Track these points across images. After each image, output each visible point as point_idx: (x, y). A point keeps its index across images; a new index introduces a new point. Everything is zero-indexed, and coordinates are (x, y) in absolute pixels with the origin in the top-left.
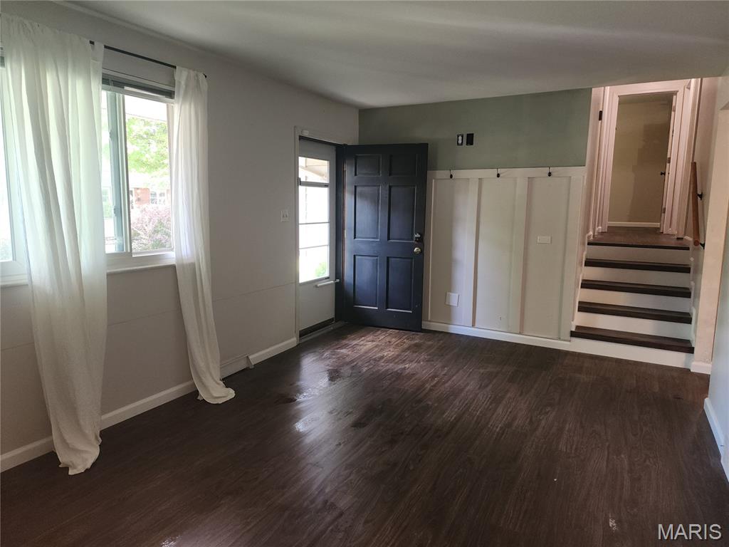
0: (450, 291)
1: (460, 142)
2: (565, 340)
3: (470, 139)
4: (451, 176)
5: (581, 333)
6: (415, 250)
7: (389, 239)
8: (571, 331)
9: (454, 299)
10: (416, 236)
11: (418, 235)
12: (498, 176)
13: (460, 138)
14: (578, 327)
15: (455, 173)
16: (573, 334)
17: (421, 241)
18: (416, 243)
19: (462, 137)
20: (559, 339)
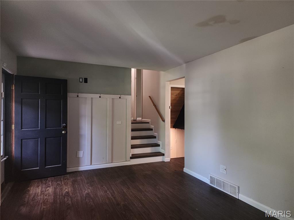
0: (79, 151)
1: (81, 81)
2: (128, 161)
3: (86, 81)
4: (78, 96)
5: (134, 157)
6: (63, 132)
7: (46, 128)
8: (131, 157)
9: (81, 154)
10: (63, 125)
11: (64, 125)
12: (100, 97)
13: (81, 79)
14: (132, 155)
15: (80, 95)
16: (131, 158)
17: (65, 128)
18: (63, 128)
19: (82, 79)
20: (126, 161)
